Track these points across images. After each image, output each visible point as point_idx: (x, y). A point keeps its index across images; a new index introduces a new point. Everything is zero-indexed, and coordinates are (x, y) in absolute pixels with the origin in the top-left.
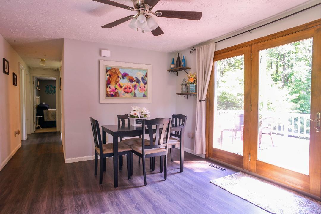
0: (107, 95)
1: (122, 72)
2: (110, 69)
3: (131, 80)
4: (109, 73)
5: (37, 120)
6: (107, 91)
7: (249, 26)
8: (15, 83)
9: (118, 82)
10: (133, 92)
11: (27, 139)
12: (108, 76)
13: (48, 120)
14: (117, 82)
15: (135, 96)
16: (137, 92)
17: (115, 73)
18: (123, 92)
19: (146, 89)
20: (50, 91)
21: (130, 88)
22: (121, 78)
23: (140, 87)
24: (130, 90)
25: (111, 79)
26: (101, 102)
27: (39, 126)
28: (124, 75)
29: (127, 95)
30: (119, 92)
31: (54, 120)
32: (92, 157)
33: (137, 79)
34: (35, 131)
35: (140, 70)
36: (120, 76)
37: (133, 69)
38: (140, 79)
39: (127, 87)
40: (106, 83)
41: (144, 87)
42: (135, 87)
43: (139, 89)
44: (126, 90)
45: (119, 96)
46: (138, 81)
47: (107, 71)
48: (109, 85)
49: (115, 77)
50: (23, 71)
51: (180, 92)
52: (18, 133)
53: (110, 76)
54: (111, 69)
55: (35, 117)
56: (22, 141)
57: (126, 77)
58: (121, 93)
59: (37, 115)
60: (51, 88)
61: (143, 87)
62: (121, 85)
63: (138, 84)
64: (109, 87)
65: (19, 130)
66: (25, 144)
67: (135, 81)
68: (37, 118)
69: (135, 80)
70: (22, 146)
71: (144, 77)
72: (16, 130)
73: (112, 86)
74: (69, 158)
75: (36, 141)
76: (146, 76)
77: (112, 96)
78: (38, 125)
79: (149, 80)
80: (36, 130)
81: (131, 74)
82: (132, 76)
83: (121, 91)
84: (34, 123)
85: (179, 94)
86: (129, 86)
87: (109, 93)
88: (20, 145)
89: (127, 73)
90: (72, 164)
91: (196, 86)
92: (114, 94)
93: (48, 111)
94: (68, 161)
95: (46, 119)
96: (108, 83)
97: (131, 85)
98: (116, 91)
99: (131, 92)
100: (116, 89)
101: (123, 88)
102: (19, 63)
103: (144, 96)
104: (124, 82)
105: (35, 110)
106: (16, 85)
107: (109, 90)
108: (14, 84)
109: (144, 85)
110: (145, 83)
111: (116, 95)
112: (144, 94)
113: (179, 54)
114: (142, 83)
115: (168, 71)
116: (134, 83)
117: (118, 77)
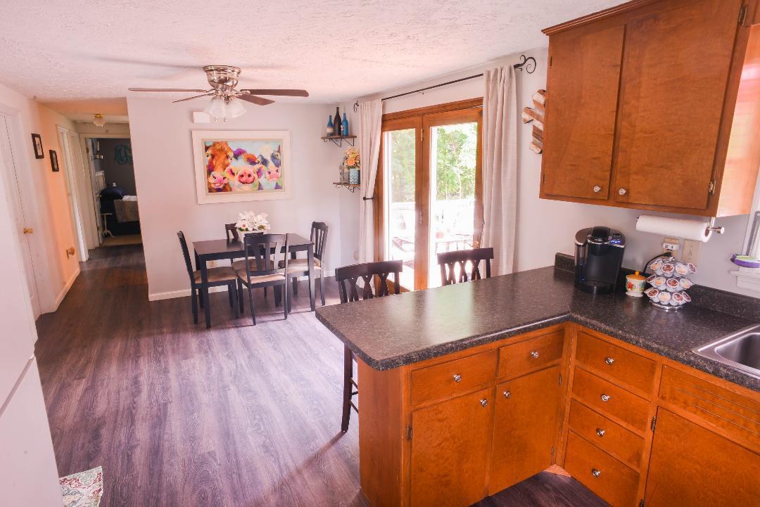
0: (211, 190)
1: (234, 147)
2: (211, 144)
3: (252, 161)
4: (209, 152)
5: (103, 220)
6: (209, 183)
7: (421, 82)
8: (56, 167)
9: (227, 165)
10: (256, 182)
11: (89, 259)
12: (210, 157)
13: (124, 221)
14: (225, 166)
15: (260, 188)
16: (263, 180)
17: (222, 150)
18: (237, 183)
19: (279, 174)
20: (125, 159)
21: (249, 176)
22: (233, 159)
23: (270, 173)
24: (251, 179)
25: (214, 162)
26: (199, 203)
27: (109, 232)
28: (238, 154)
29: (246, 187)
30: (231, 183)
31: (135, 220)
32: (187, 292)
33: (263, 158)
34: (101, 242)
35: (267, 141)
36: (231, 155)
37: (254, 141)
38: (268, 158)
39: (245, 173)
40: (206, 170)
41: (277, 171)
42: (259, 172)
43: (268, 175)
44: (244, 179)
45: (231, 190)
46: (265, 162)
47: (207, 148)
48: (213, 173)
49: (221, 158)
50: (65, 135)
51: (339, 181)
52: (71, 252)
53: (213, 156)
54: (214, 144)
55: (98, 215)
56: (81, 263)
57: (243, 156)
58: (234, 185)
59: (103, 210)
60: (125, 152)
61: (273, 172)
62: (233, 172)
63: (264, 167)
64: (211, 176)
65: (73, 246)
66: (86, 269)
67: (259, 162)
68: (103, 217)
69: (259, 159)
70: (81, 273)
71: (276, 153)
72: (68, 248)
73: (218, 173)
74: (154, 292)
75: (105, 264)
76: (279, 151)
77: (219, 190)
78: (107, 231)
79: (286, 157)
80: (103, 242)
81: (251, 150)
82: (252, 153)
83: (234, 181)
84: (98, 229)
85: (338, 184)
86: (248, 173)
87: (213, 186)
88: (77, 271)
89: (243, 148)
90: (160, 302)
91: (359, 171)
92: (221, 187)
93: (124, 203)
94: (153, 297)
95: (120, 219)
96: (210, 169)
97: (251, 169)
98: (225, 181)
99: (252, 182)
100: (224, 178)
101: (237, 177)
102: (57, 125)
103: (278, 187)
104: (240, 165)
105: (98, 203)
106: (57, 170)
107: (212, 180)
108: (54, 170)
109: (276, 168)
110: (278, 165)
111: (225, 188)
112: (277, 184)
113: (338, 108)
114: (271, 164)
115: (322, 138)
116: (257, 167)
117: (227, 157)
